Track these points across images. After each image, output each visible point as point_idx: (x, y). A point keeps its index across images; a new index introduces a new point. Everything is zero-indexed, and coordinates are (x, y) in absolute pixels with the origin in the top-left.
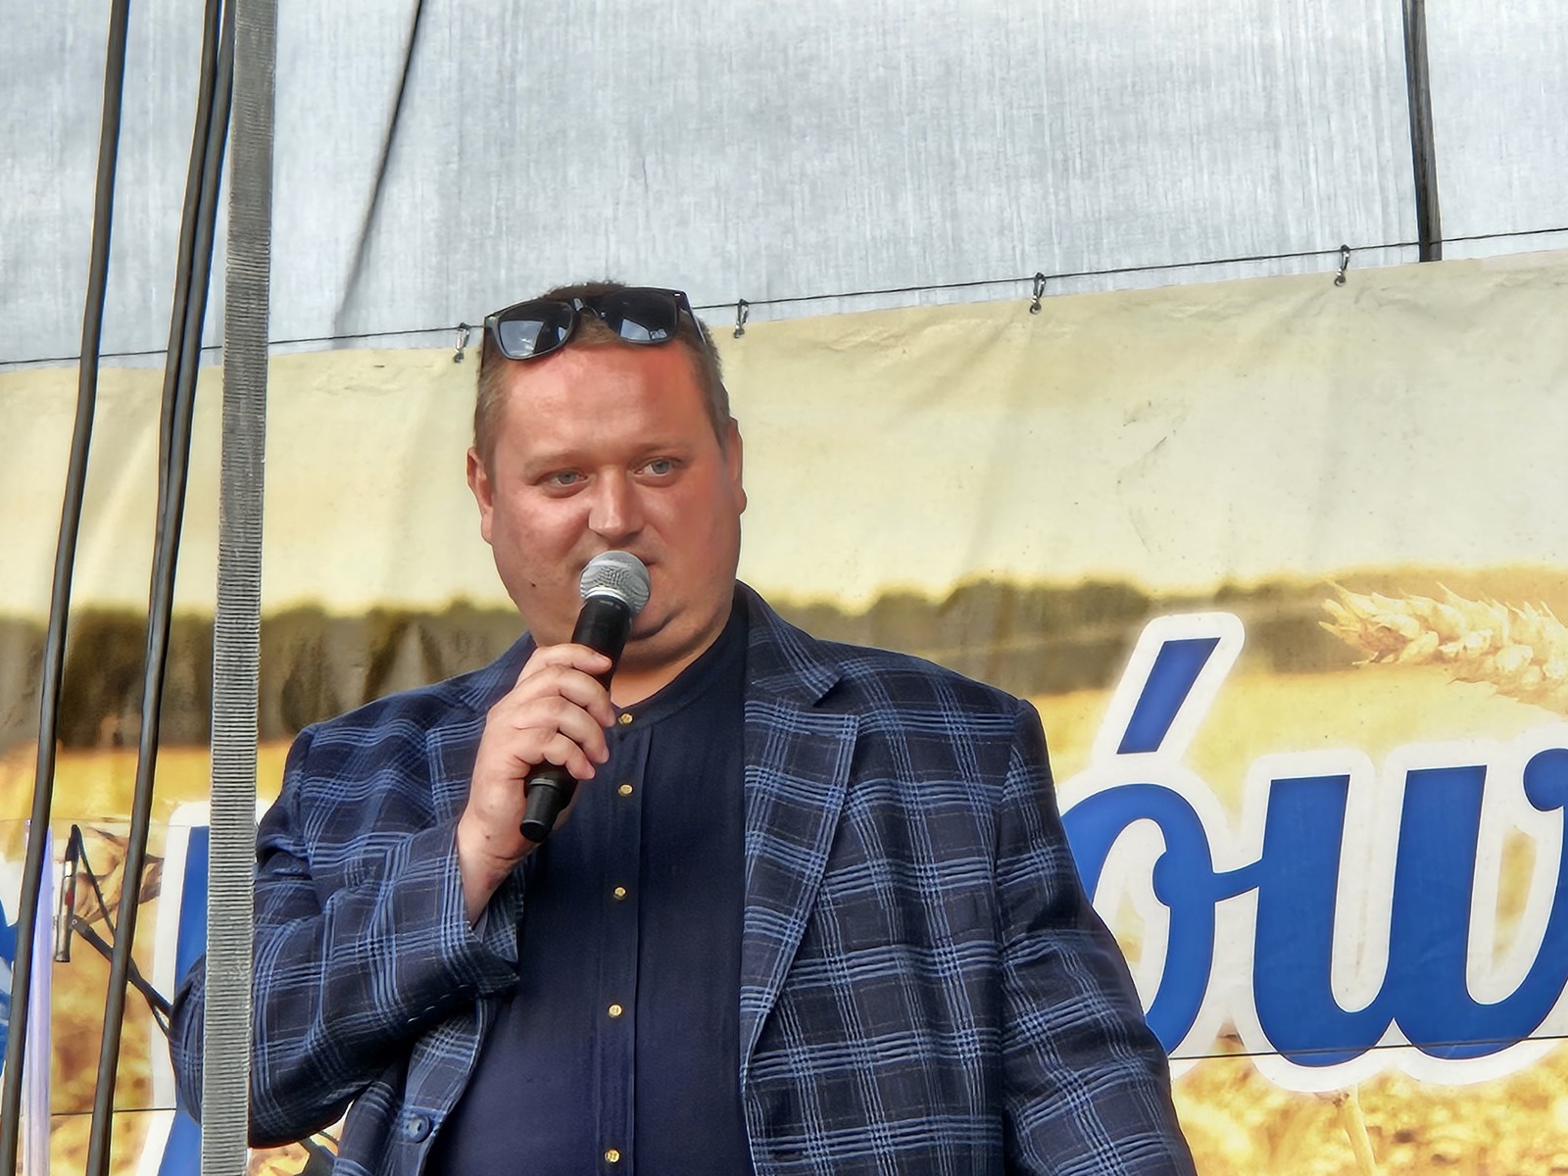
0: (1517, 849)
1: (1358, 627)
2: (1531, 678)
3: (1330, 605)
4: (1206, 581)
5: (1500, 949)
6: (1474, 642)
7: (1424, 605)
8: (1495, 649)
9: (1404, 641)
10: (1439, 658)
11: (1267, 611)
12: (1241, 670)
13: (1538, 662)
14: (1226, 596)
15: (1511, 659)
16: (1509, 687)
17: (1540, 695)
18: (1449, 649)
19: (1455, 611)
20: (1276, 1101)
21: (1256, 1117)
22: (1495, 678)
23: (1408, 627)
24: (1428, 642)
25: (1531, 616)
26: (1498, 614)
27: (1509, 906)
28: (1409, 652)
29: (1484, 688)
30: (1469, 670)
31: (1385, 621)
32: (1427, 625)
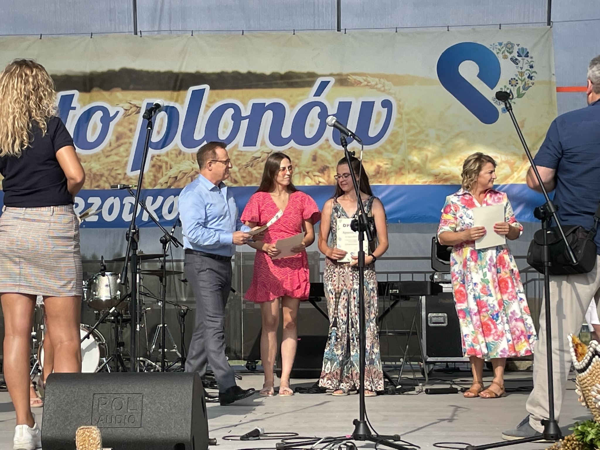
0: (379, 113)
1: (353, 80)
2: (383, 89)
3: (349, 77)
4: (328, 73)
5: (375, 128)
6: (373, 83)
7: (365, 78)
8: (377, 84)
9: (361, 83)
10: (367, 85)
11: (337, 77)
12: (335, 85)
13: (384, 87)
14: (331, 75)
15: (379, 86)
16: (379, 90)
17: (384, 91)
18: (369, 84)
19: (369, 79)
20: (335, 151)
21: (332, 153)
22: (376, 88)
23: (362, 81)
24: (366, 83)
25: (382, 80)
26: (377, 80)
27: (377, 122)
28: (362, 84)
29: (375, 90)
30: (372, 87)
31: (358, 80)
32: (365, 81)
